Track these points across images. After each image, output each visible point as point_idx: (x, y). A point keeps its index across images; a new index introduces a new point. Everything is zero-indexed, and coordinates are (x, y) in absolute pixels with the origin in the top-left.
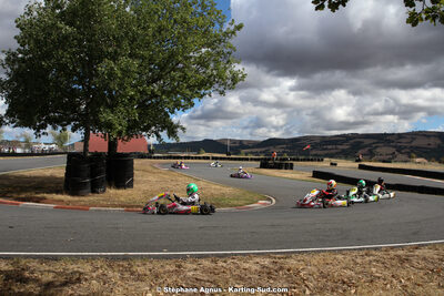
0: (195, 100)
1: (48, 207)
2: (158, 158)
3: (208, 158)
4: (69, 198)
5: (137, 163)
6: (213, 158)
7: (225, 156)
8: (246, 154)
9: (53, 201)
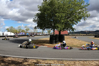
0: (78, 22)
2: (70, 35)
3: (82, 35)
4: (51, 45)
5: (65, 37)
6: (83, 35)
7: (86, 35)
8: (91, 34)
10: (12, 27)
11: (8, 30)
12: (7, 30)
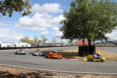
1: (76, 60)
6: (112, 46)
7: (115, 45)
9: (77, 58)
10: (27, 37)
11: (23, 41)
12: (21, 40)
